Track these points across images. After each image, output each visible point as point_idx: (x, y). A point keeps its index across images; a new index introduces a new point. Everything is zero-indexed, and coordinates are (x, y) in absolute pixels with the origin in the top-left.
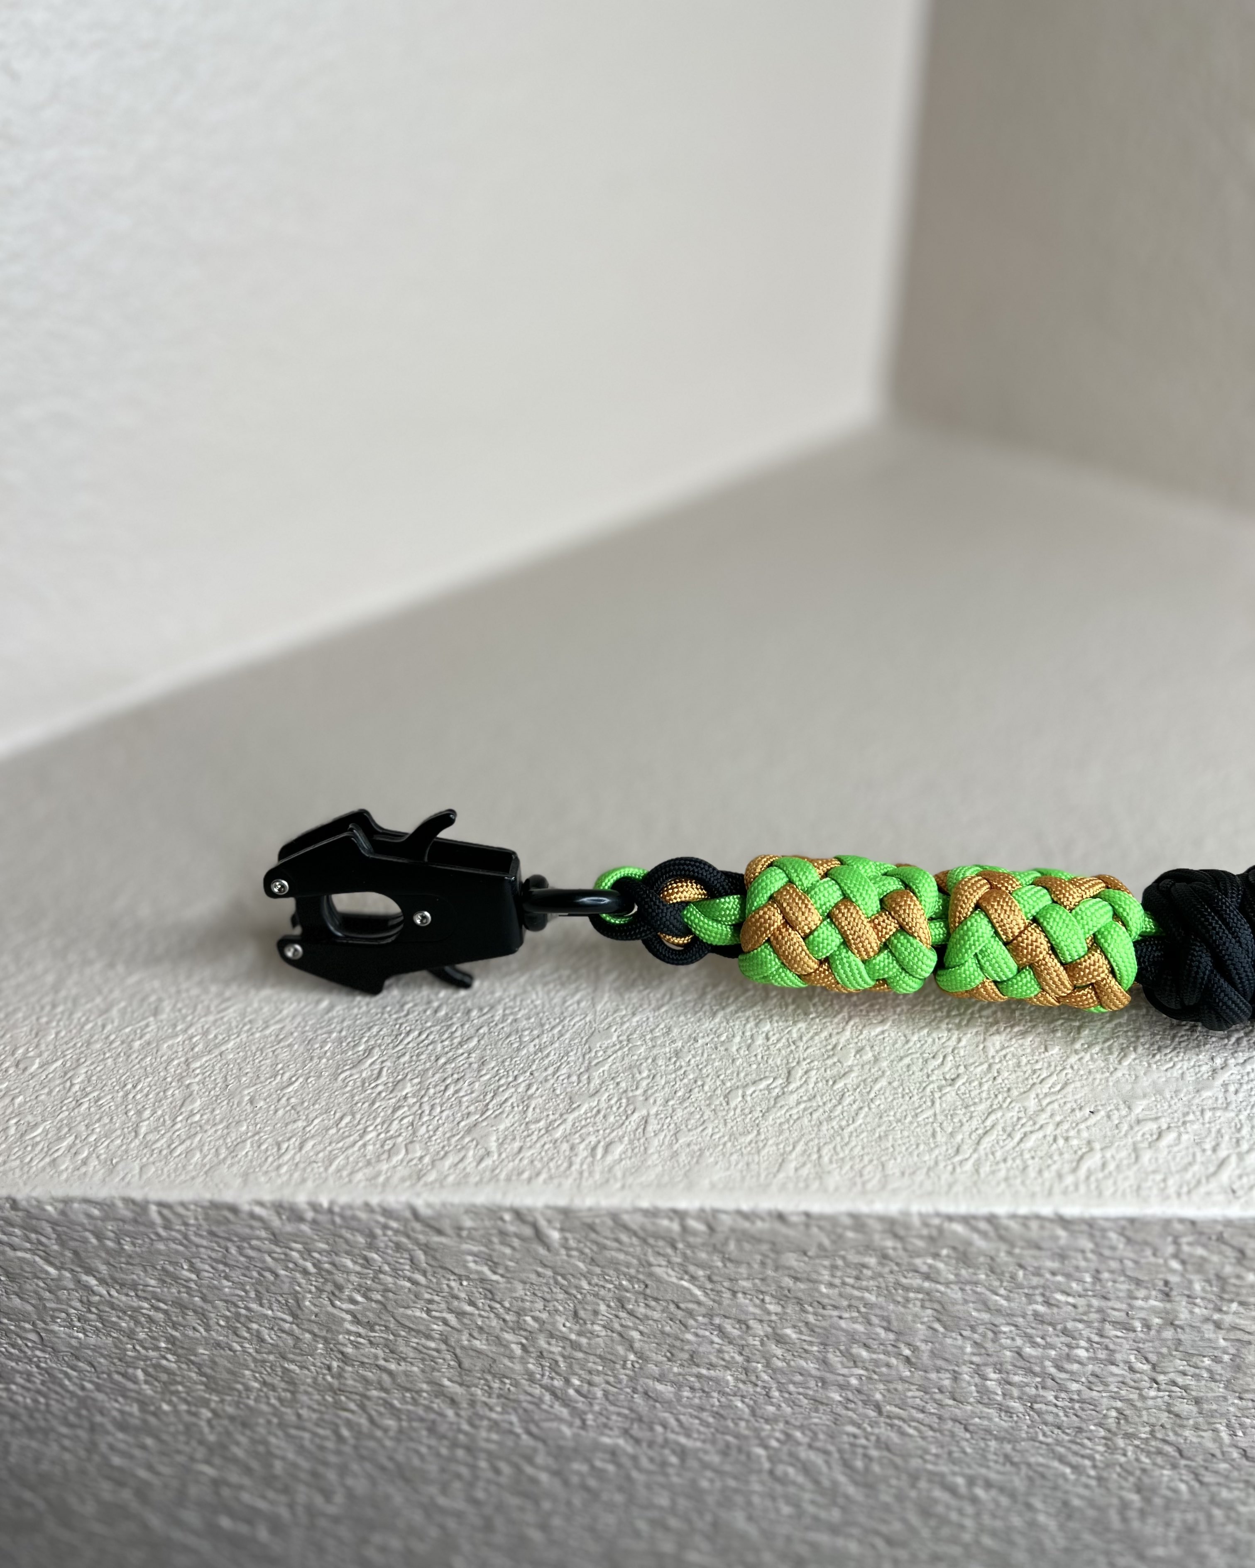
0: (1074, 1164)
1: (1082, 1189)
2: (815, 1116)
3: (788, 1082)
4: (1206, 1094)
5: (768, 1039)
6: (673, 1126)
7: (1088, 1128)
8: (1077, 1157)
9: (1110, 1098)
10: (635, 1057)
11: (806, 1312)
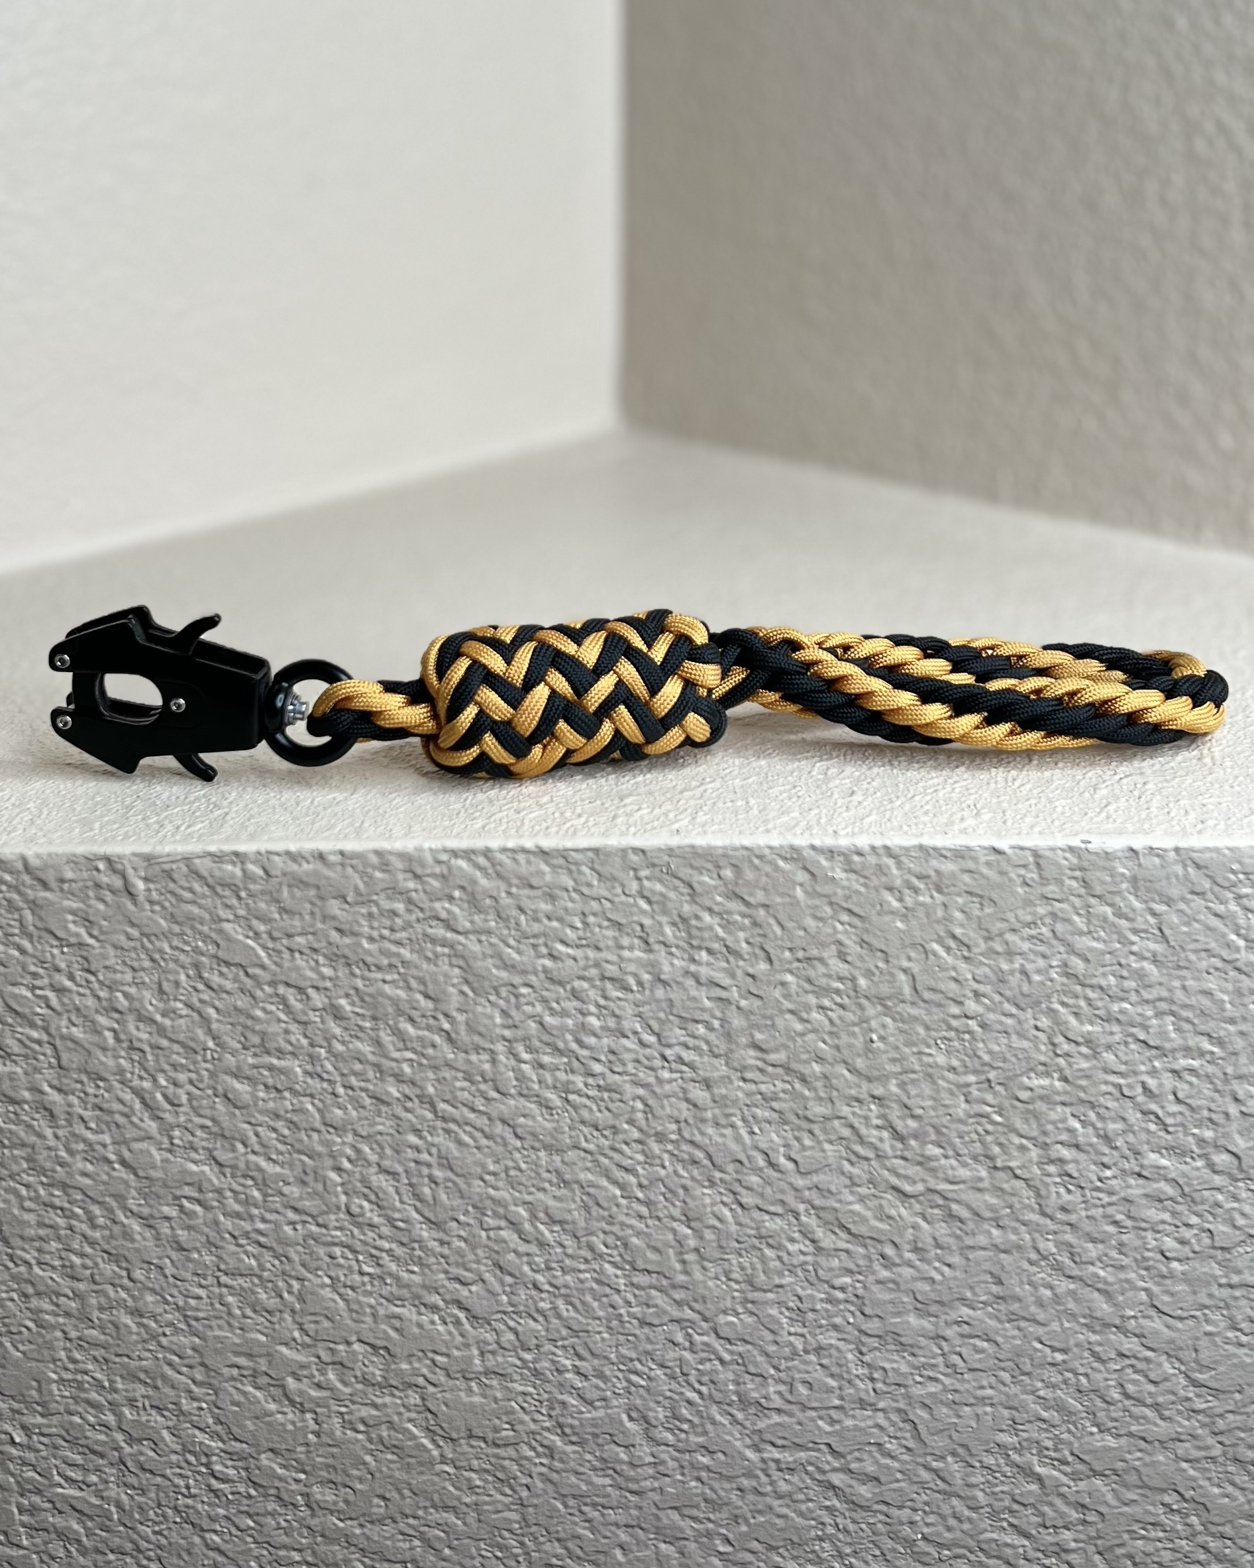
11: (353, 975)
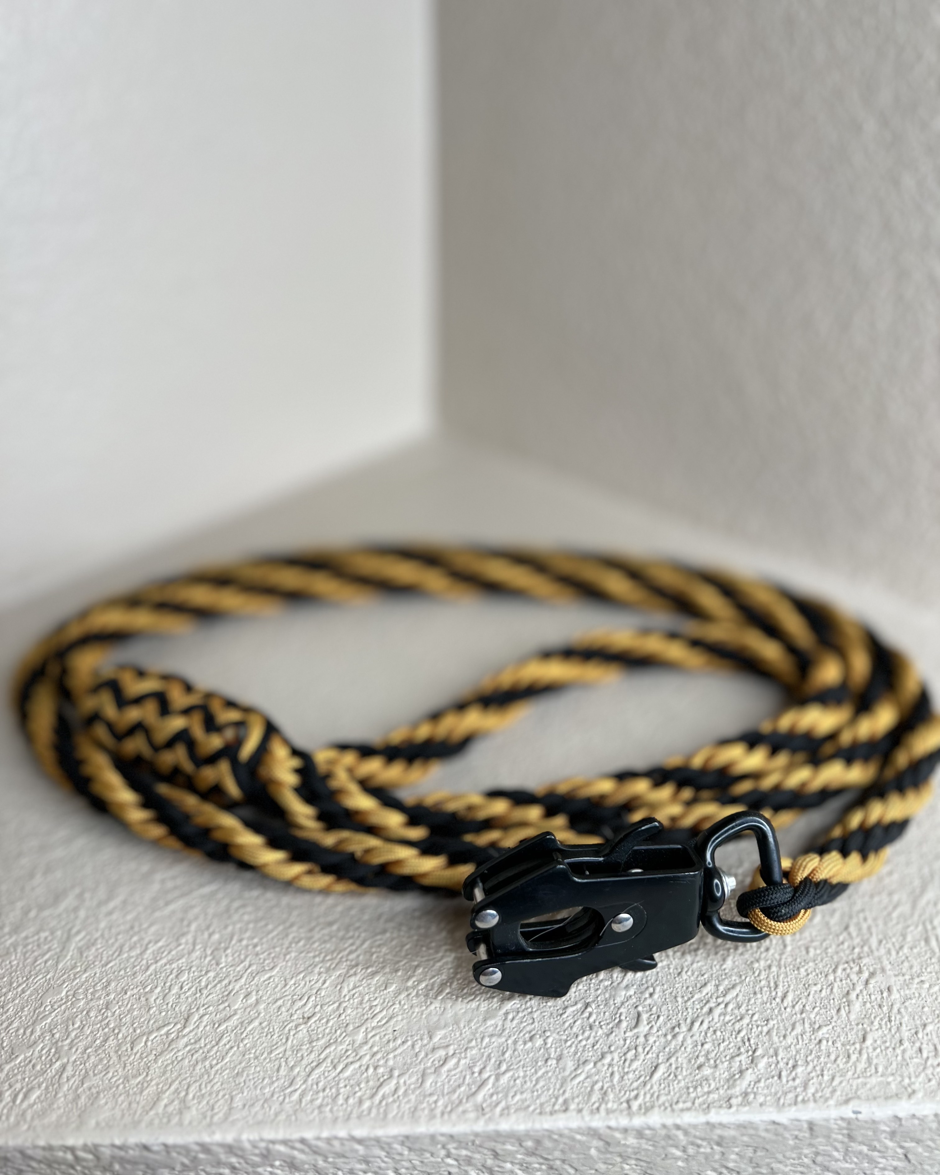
0: (374, 1090)
1: (374, 1111)
2: (194, 1057)
3: (185, 1027)
4: (490, 1023)
5: (181, 988)
6: (84, 1071)
7: (395, 1057)
8: (379, 1083)
9: (419, 1029)
10: (75, 1010)
